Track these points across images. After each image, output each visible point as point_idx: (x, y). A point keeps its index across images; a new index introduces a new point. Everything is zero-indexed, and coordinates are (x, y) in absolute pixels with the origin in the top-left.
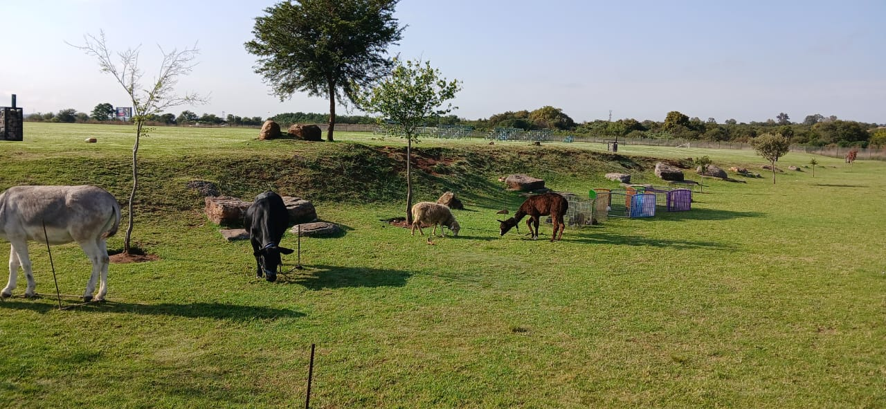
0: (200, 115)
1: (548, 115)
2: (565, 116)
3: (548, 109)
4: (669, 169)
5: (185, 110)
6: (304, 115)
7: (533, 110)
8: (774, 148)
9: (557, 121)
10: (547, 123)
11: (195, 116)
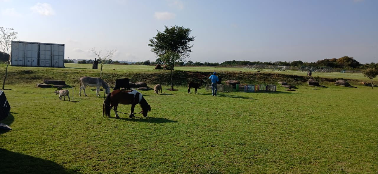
0: (194, 62)
1: (346, 60)
2: (355, 61)
3: (346, 58)
4: (313, 81)
5: (189, 60)
6: (236, 61)
7: (339, 58)
8: (370, 74)
9: (349, 63)
10: (345, 64)
11: (193, 63)
